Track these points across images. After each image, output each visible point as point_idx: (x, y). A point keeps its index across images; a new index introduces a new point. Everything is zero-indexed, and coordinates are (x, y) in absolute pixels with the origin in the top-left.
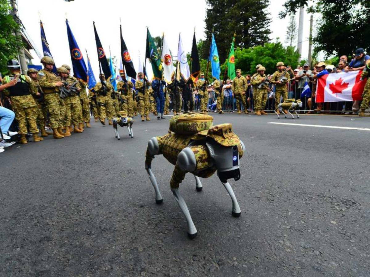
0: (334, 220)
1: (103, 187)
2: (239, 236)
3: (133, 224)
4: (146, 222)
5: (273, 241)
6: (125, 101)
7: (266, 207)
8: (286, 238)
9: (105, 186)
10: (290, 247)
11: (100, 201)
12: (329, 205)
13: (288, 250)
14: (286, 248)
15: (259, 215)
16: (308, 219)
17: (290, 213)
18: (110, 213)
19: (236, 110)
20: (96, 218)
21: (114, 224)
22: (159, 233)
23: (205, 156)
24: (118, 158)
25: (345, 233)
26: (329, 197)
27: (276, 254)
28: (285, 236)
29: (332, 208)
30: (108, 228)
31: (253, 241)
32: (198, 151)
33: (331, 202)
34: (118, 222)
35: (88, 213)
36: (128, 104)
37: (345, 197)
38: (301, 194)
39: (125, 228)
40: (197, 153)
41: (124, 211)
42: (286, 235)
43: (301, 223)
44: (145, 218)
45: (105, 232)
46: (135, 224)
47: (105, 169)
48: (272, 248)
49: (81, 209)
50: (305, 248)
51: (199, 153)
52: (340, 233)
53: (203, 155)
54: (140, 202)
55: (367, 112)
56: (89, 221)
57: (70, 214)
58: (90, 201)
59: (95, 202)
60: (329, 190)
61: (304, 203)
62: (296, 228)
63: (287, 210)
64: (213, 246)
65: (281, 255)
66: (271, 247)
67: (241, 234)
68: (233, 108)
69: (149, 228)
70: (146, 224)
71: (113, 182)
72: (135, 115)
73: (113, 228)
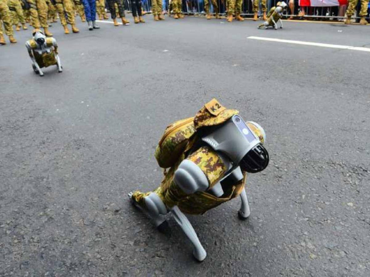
0: (350, 202)
1: (45, 180)
2: (255, 244)
3: (112, 248)
4: (131, 239)
5: (295, 244)
6: (32, 6)
7: (275, 189)
8: (307, 237)
9: (48, 179)
10: (314, 251)
11: (49, 210)
12: (342, 177)
13: (313, 256)
14: (309, 252)
15: (271, 205)
16: (324, 203)
17: (304, 196)
18: (72, 231)
19: (203, 12)
20: (53, 246)
21: (84, 252)
22: (153, 257)
23: (212, 160)
24: (52, 116)
25: (364, 219)
26: (339, 164)
27: (301, 264)
28: (305, 235)
29: (345, 181)
30: (77, 263)
31: (273, 249)
32: (200, 158)
33: (343, 173)
34: (89, 248)
35: (36, 238)
36: (37, 9)
37: (354, 162)
38: (309, 163)
39: (102, 259)
40: (200, 161)
41: (93, 224)
42: (306, 233)
43: (318, 210)
44: (126, 232)
45: (75, 270)
46: (115, 246)
47: (37, 142)
48: (296, 256)
49: (22, 232)
50: (329, 249)
51: (202, 160)
52: (359, 219)
53: (209, 161)
54: (111, 203)
55: (353, 18)
56: (42, 253)
57: (8, 246)
58: (31, 212)
59: (41, 213)
60: (337, 153)
61: (316, 177)
62: (314, 220)
63: (300, 192)
64: (228, 265)
65: (308, 265)
66: (294, 254)
67: (256, 239)
68: (199, 10)
69: (137, 250)
70: (132, 243)
71: (57, 168)
72: (54, 22)
73: (85, 261)
